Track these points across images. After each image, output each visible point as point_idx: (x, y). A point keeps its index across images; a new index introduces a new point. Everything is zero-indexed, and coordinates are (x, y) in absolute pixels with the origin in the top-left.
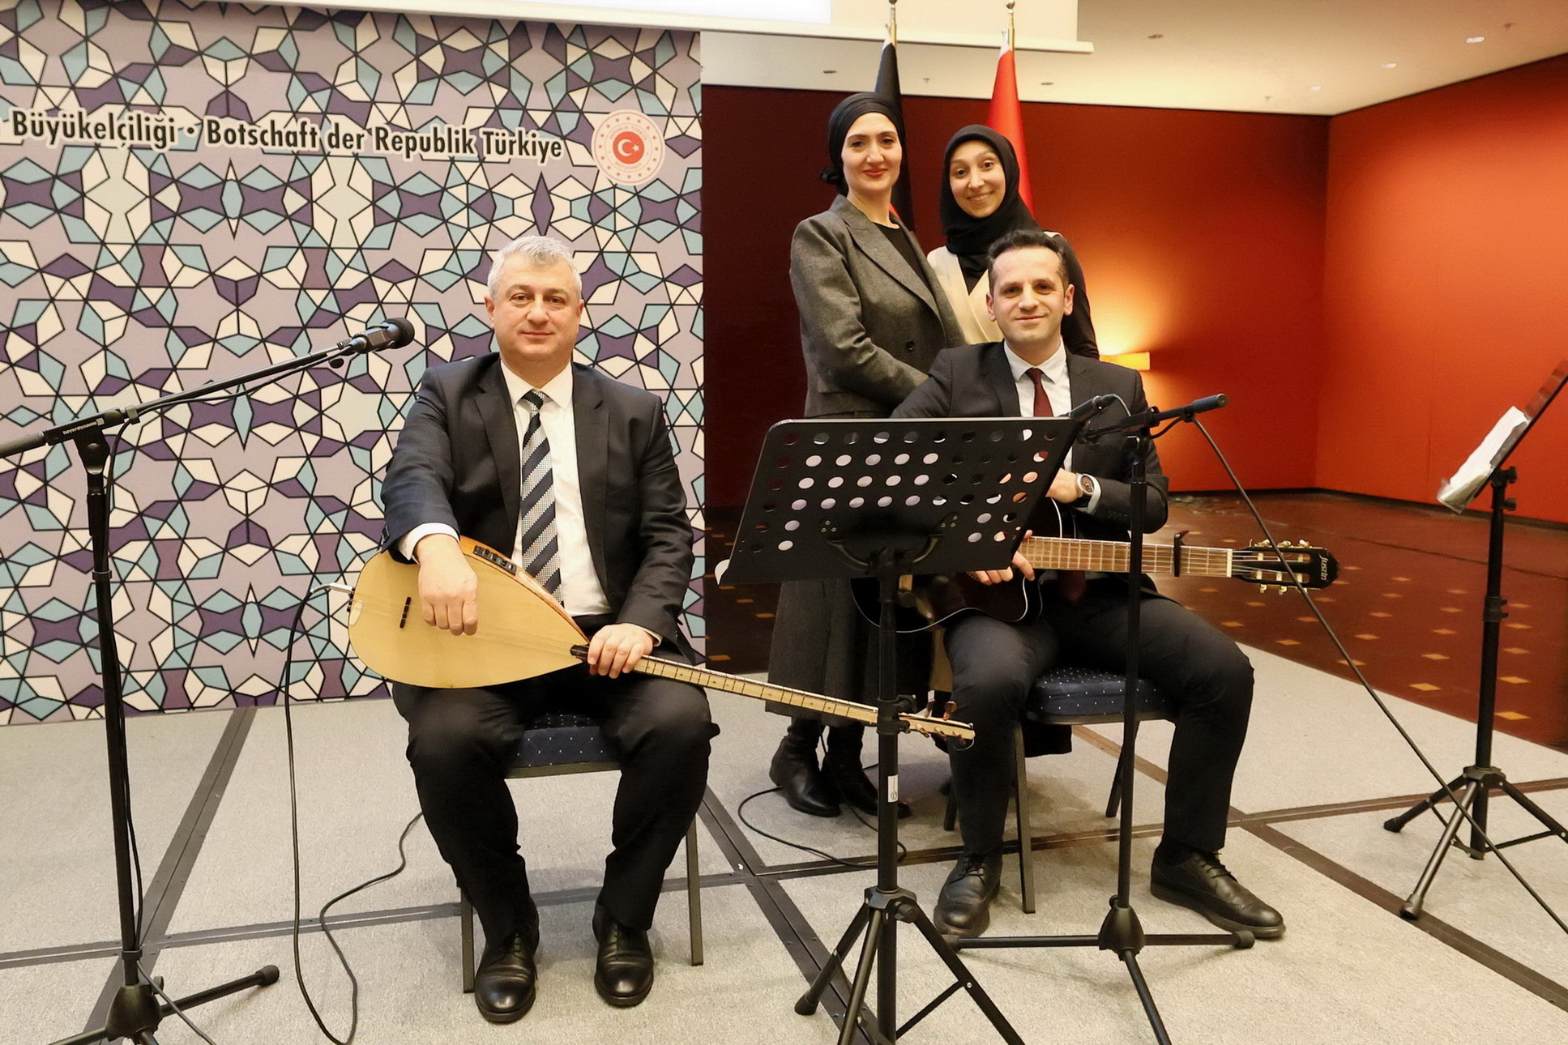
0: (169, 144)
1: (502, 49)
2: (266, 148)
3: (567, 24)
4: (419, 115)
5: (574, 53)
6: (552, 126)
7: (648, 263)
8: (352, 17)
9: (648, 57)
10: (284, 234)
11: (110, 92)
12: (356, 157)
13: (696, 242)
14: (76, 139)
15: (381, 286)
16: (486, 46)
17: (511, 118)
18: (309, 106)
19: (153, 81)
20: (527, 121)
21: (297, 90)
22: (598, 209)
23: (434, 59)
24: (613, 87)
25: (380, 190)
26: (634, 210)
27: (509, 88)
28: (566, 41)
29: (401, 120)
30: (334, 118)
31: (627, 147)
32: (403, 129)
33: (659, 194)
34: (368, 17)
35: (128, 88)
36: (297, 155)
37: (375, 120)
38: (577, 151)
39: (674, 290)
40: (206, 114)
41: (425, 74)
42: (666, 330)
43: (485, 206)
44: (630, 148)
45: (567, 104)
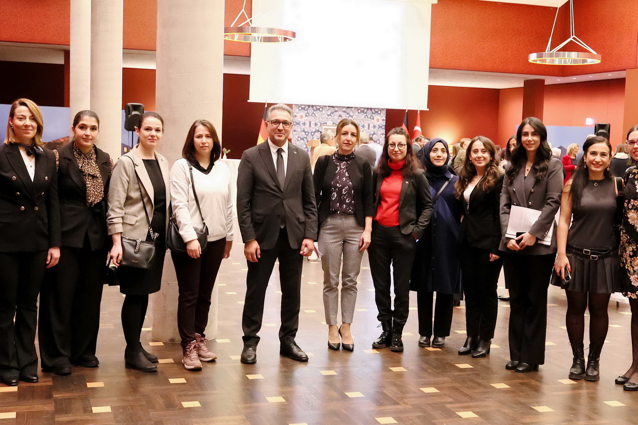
1: (366, 110)
3: (372, 108)
5: (373, 110)
6: (370, 118)
7: (379, 133)
8: (352, 107)
9: (380, 111)
11: (330, 115)
13: (384, 130)
14: (327, 119)
16: (364, 110)
17: (366, 117)
19: (334, 114)
20: (368, 118)
21: (347, 114)
22: (374, 127)
23: (359, 111)
24: (376, 114)
26: (378, 127)
27: (366, 114)
29: (356, 117)
30: (349, 117)
33: (381, 125)
35: (331, 114)
37: (353, 117)
38: (372, 120)
39: (382, 135)
40: (338, 117)
41: (358, 113)
42: (381, 140)
43: (363, 126)
44: (378, 120)
45: (372, 116)
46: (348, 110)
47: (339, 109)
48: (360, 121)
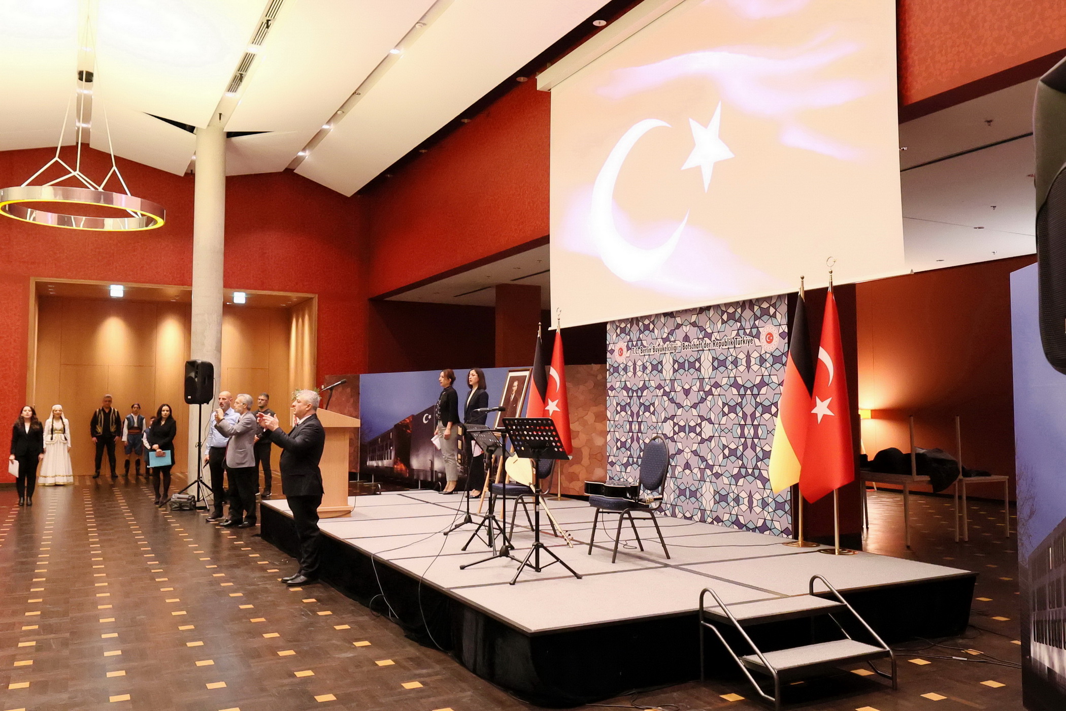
0: (677, 351)
1: (739, 310)
2: (693, 350)
3: (753, 299)
4: (722, 334)
5: (756, 308)
6: (750, 334)
7: (775, 379)
8: (708, 308)
9: (774, 306)
10: (695, 376)
11: (668, 338)
12: (709, 350)
14: (662, 352)
15: (713, 389)
16: (736, 310)
17: (741, 332)
18: (701, 336)
19: (674, 334)
20: (745, 333)
21: (698, 332)
22: (762, 361)
23: (725, 317)
24: (765, 318)
25: (714, 359)
26: (771, 360)
27: (741, 323)
28: (754, 305)
29: (718, 338)
30: (705, 339)
31: (769, 338)
32: (718, 340)
33: (777, 354)
34: (712, 308)
35: (670, 336)
36: (698, 351)
37: (713, 338)
38: (756, 340)
39: (782, 388)
40: (683, 341)
41: (724, 322)
43: (735, 363)
45: (754, 326)
46: (702, 319)
47: (685, 317)
48: (727, 347)
